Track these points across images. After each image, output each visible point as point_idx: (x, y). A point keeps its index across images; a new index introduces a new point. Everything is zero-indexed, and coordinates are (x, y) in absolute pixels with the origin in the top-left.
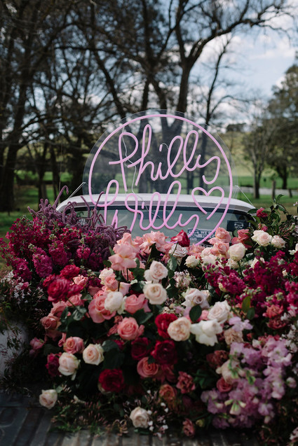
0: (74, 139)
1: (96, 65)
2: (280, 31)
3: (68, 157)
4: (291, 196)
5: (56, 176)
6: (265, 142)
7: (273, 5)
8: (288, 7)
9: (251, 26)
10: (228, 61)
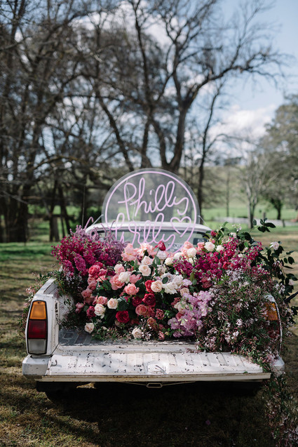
0: (81, 175)
1: (100, 108)
2: (267, 76)
3: (75, 192)
4: (284, 226)
5: (63, 210)
6: (258, 176)
7: (260, 53)
8: (275, 54)
9: (241, 72)
10: (221, 102)
